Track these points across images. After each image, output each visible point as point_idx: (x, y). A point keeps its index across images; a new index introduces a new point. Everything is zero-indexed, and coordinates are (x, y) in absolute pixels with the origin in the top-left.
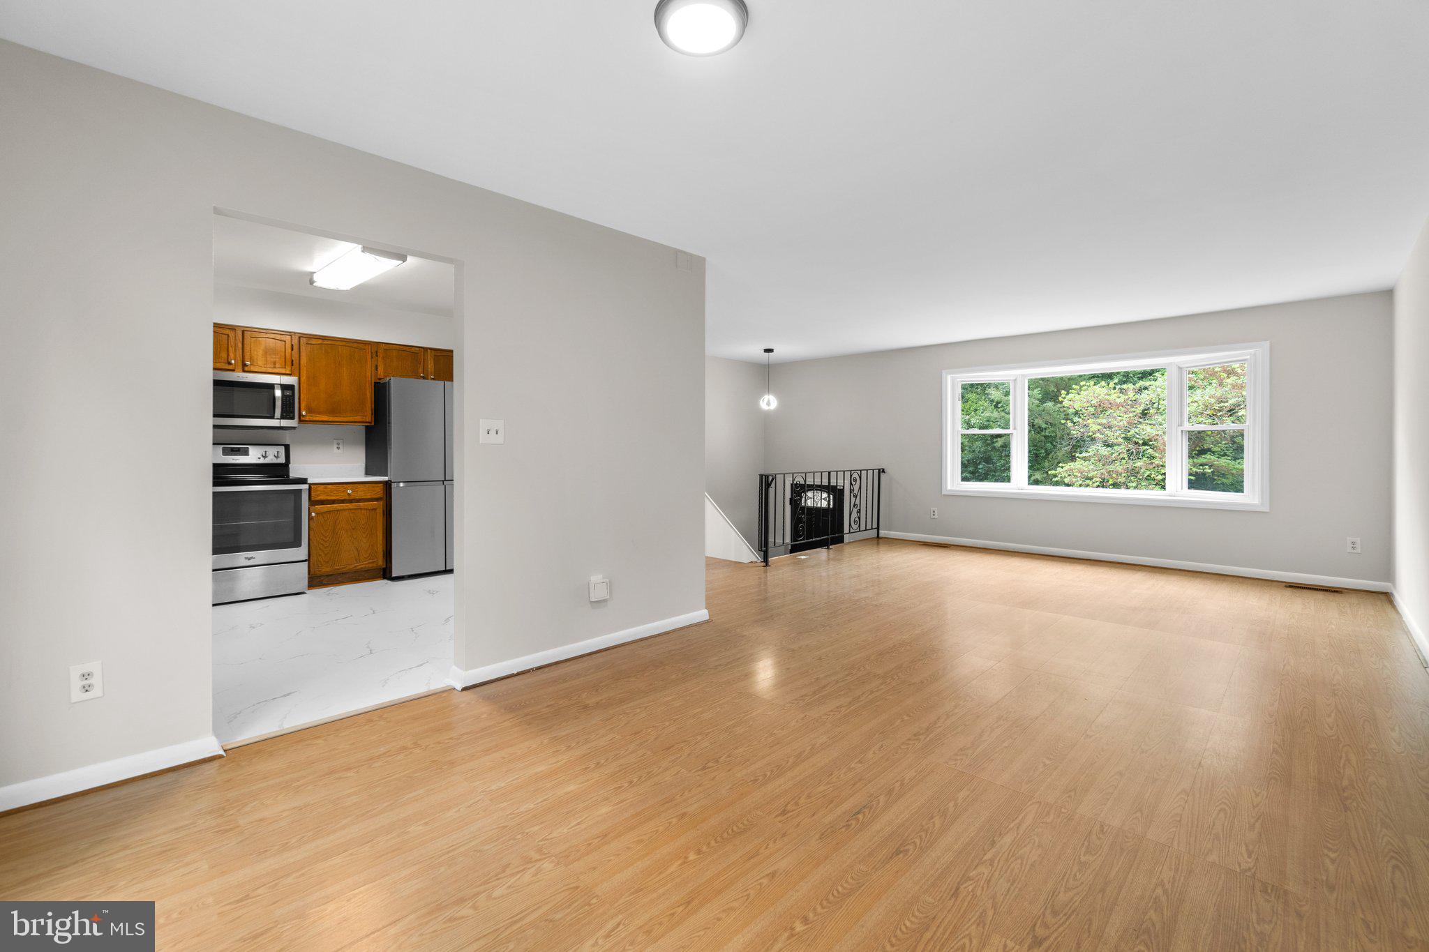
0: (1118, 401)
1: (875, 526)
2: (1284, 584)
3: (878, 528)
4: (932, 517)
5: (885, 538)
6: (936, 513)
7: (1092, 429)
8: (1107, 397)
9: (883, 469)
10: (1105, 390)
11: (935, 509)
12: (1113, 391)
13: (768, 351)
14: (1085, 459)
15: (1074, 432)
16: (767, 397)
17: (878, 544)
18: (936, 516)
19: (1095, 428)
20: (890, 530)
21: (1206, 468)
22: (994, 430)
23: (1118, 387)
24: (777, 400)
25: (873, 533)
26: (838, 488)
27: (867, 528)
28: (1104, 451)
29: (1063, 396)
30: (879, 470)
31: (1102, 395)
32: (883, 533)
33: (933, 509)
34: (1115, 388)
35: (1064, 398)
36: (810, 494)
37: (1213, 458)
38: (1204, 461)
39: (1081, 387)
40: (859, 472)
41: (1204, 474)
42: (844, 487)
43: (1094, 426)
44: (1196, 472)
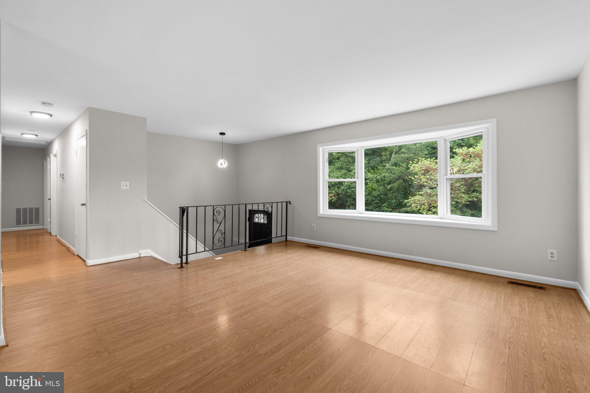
0: (434, 167)
1: (284, 234)
2: (507, 280)
3: (286, 235)
4: (313, 229)
5: (290, 241)
6: (315, 227)
7: (422, 181)
8: (430, 166)
9: (290, 202)
10: (429, 163)
11: (314, 225)
12: (432, 163)
13: (222, 134)
14: (421, 195)
15: (415, 182)
16: (221, 161)
17: (286, 245)
18: (315, 229)
19: (424, 180)
20: (294, 237)
21: (474, 199)
22: (346, 179)
23: (435, 161)
24: (227, 162)
25: (284, 238)
26: (269, 212)
27: (282, 235)
28: (429, 191)
29: (410, 164)
30: (287, 202)
31: (427, 165)
32: (289, 238)
33: (313, 225)
34: (433, 162)
35: (411, 166)
36: (257, 215)
37: (477, 194)
38: (474, 196)
39: (419, 160)
40: (271, 204)
41: (473, 201)
42: (272, 211)
43: (423, 179)
44: (470, 200)
